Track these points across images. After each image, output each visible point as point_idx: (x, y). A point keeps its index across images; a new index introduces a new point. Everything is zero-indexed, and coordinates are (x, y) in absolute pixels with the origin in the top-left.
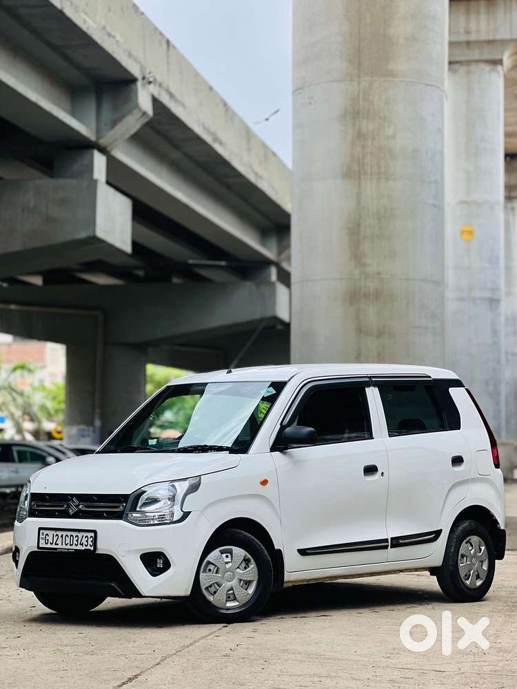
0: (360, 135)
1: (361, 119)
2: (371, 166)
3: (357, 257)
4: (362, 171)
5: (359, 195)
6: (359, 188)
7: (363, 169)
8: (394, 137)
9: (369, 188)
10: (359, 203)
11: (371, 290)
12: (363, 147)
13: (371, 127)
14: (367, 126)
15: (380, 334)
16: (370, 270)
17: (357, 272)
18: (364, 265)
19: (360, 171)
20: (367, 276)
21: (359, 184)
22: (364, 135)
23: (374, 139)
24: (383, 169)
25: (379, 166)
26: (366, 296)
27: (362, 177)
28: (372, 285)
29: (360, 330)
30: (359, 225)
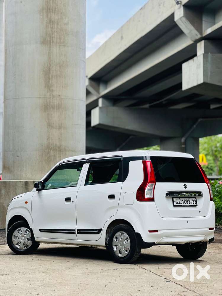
0: (51, 22)
1: (51, 13)
2: (56, 39)
3: (48, 86)
4: (52, 41)
5: (49, 53)
6: (50, 50)
7: (52, 40)
8: (68, 24)
9: (55, 50)
10: (50, 58)
11: (56, 104)
12: (52, 28)
13: (57, 18)
14: (55, 17)
15: (60, 128)
16: (55, 93)
17: (48, 95)
18: (52, 91)
19: (50, 41)
20: (53, 97)
21: (50, 47)
22: (53, 21)
23: (58, 24)
24: (62, 41)
25: (60, 39)
26: (53, 107)
27: (51, 44)
28: (56, 102)
29: (49, 125)
30: (50, 70)
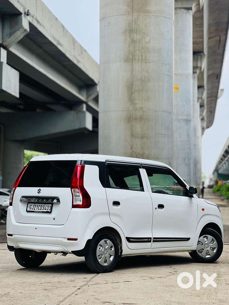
0: (133, 41)
1: (133, 33)
2: (138, 56)
3: (131, 100)
4: (134, 59)
5: (132, 70)
6: (132, 67)
7: (134, 57)
8: (149, 42)
9: (137, 66)
10: (132, 74)
11: (138, 116)
12: (134, 47)
13: (138, 37)
14: (136, 37)
15: (142, 137)
16: (137, 106)
17: (131, 107)
18: (135, 104)
19: (132, 59)
20: (136, 109)
21: (132, 64)
22: (135, 41)
23: (139, 43)
24: (144, 58)
25: (142, 56)
26: (136, 119)
27: (134, 61)
28: (138, 114)
29: (132, 135)
30: (132, 85)
